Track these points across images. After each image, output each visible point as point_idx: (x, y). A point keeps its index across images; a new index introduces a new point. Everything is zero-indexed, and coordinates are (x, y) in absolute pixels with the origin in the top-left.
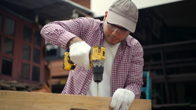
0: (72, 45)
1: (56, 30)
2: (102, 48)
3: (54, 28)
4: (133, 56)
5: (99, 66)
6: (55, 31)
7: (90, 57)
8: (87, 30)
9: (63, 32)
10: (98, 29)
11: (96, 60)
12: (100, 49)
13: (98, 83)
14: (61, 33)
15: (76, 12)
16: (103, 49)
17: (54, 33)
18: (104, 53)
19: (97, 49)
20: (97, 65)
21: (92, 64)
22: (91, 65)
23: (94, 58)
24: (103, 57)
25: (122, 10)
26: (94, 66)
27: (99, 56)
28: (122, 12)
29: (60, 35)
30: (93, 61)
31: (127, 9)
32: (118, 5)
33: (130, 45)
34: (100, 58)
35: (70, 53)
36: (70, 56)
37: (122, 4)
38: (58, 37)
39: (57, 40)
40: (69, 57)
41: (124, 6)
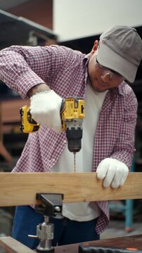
0: (34, 96)
1: (15, 65)
2: (79, 101)
3: (11, 61)
4: (125, 110)
5: (76, 128)
6: (12, 67)
7: (61, 115)
8: (63, 65)
9: (25, 71)
10: (79, 65)
11: (72, 120)
12: (77, 102)
13: (75, 154)
14: (22, 72)
15: (34, 35)
16: (81, 102)
17: (10, 70)
18: (82, 109)
19: (73, 102)
20: (73, 126)
21: (66, 125)
22: (64, 126)
23: (67, 116)
24: (82, 115)
25: (122, 46)
26: (68, 128)
27: (76, 113)
28: (121, 50)
29: (19, 74)
30: (67, 120)
31: (130, 46)
32: (117, 37)
33: (122, 94)
34: (77, 117)
35: (31, 108)
36: (31, 112)
37: (123, 37)
38: (16, 78)
39: (14, 81)
40: (29, 113)
41: (125, 41)
